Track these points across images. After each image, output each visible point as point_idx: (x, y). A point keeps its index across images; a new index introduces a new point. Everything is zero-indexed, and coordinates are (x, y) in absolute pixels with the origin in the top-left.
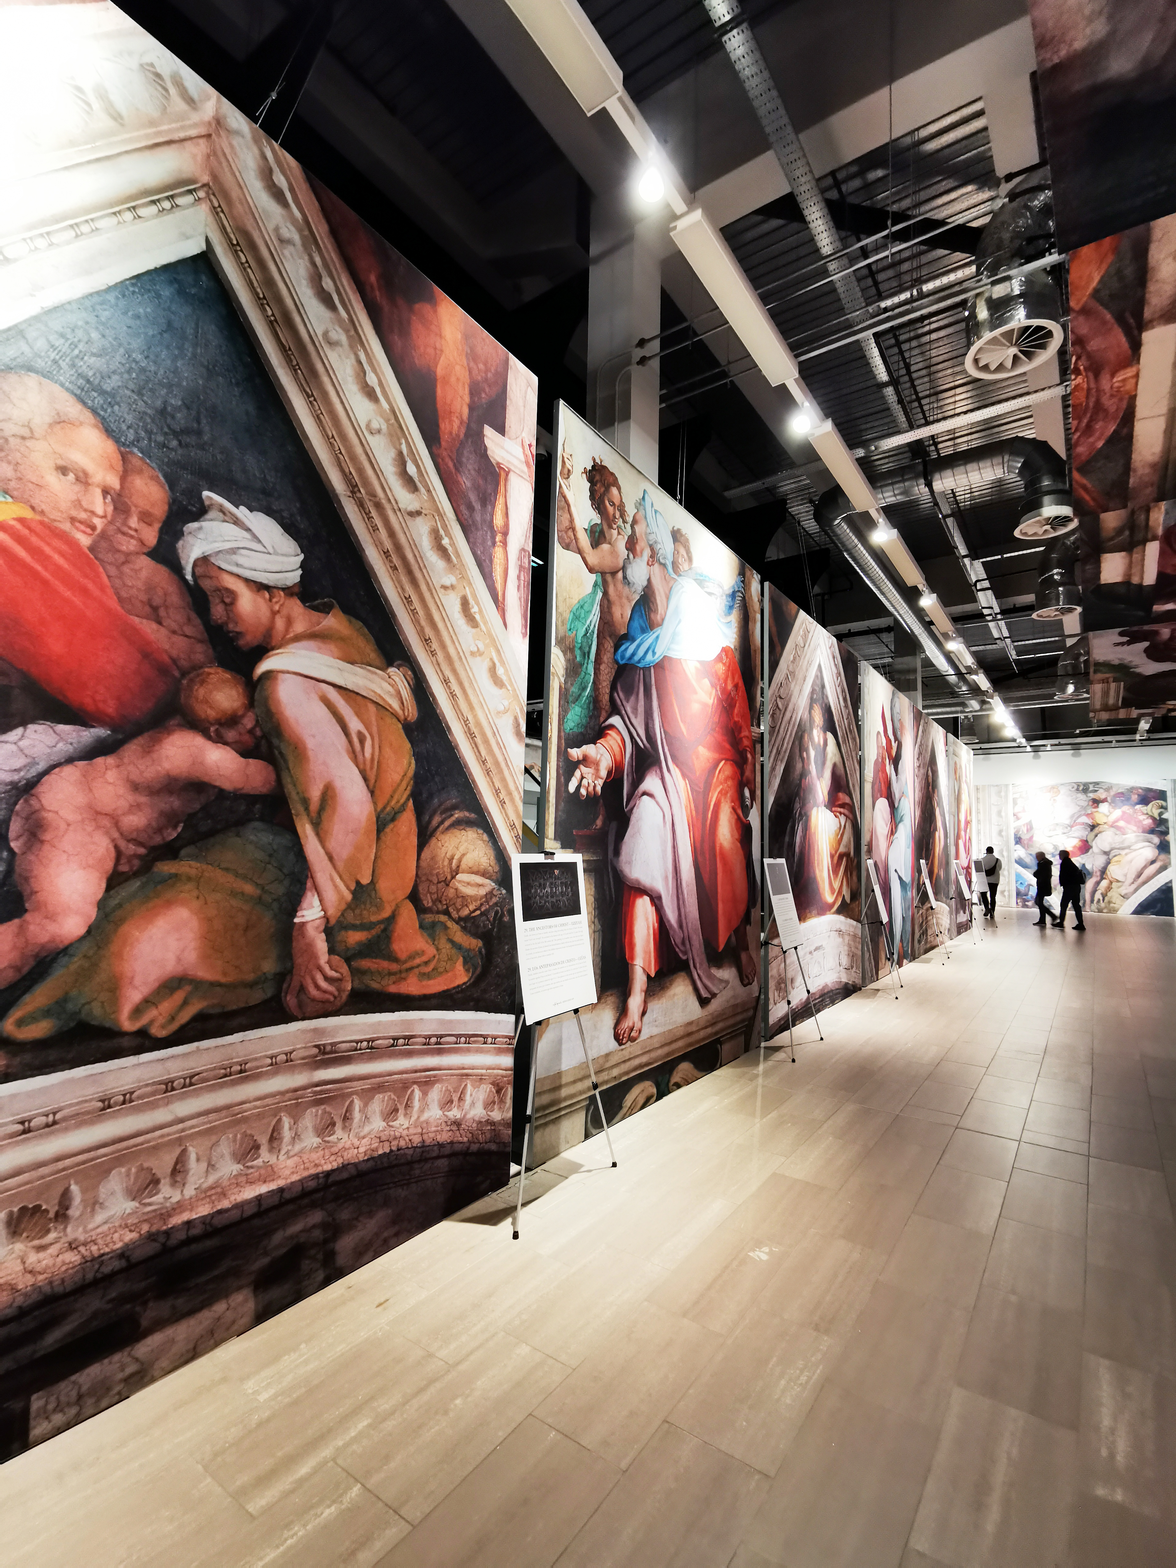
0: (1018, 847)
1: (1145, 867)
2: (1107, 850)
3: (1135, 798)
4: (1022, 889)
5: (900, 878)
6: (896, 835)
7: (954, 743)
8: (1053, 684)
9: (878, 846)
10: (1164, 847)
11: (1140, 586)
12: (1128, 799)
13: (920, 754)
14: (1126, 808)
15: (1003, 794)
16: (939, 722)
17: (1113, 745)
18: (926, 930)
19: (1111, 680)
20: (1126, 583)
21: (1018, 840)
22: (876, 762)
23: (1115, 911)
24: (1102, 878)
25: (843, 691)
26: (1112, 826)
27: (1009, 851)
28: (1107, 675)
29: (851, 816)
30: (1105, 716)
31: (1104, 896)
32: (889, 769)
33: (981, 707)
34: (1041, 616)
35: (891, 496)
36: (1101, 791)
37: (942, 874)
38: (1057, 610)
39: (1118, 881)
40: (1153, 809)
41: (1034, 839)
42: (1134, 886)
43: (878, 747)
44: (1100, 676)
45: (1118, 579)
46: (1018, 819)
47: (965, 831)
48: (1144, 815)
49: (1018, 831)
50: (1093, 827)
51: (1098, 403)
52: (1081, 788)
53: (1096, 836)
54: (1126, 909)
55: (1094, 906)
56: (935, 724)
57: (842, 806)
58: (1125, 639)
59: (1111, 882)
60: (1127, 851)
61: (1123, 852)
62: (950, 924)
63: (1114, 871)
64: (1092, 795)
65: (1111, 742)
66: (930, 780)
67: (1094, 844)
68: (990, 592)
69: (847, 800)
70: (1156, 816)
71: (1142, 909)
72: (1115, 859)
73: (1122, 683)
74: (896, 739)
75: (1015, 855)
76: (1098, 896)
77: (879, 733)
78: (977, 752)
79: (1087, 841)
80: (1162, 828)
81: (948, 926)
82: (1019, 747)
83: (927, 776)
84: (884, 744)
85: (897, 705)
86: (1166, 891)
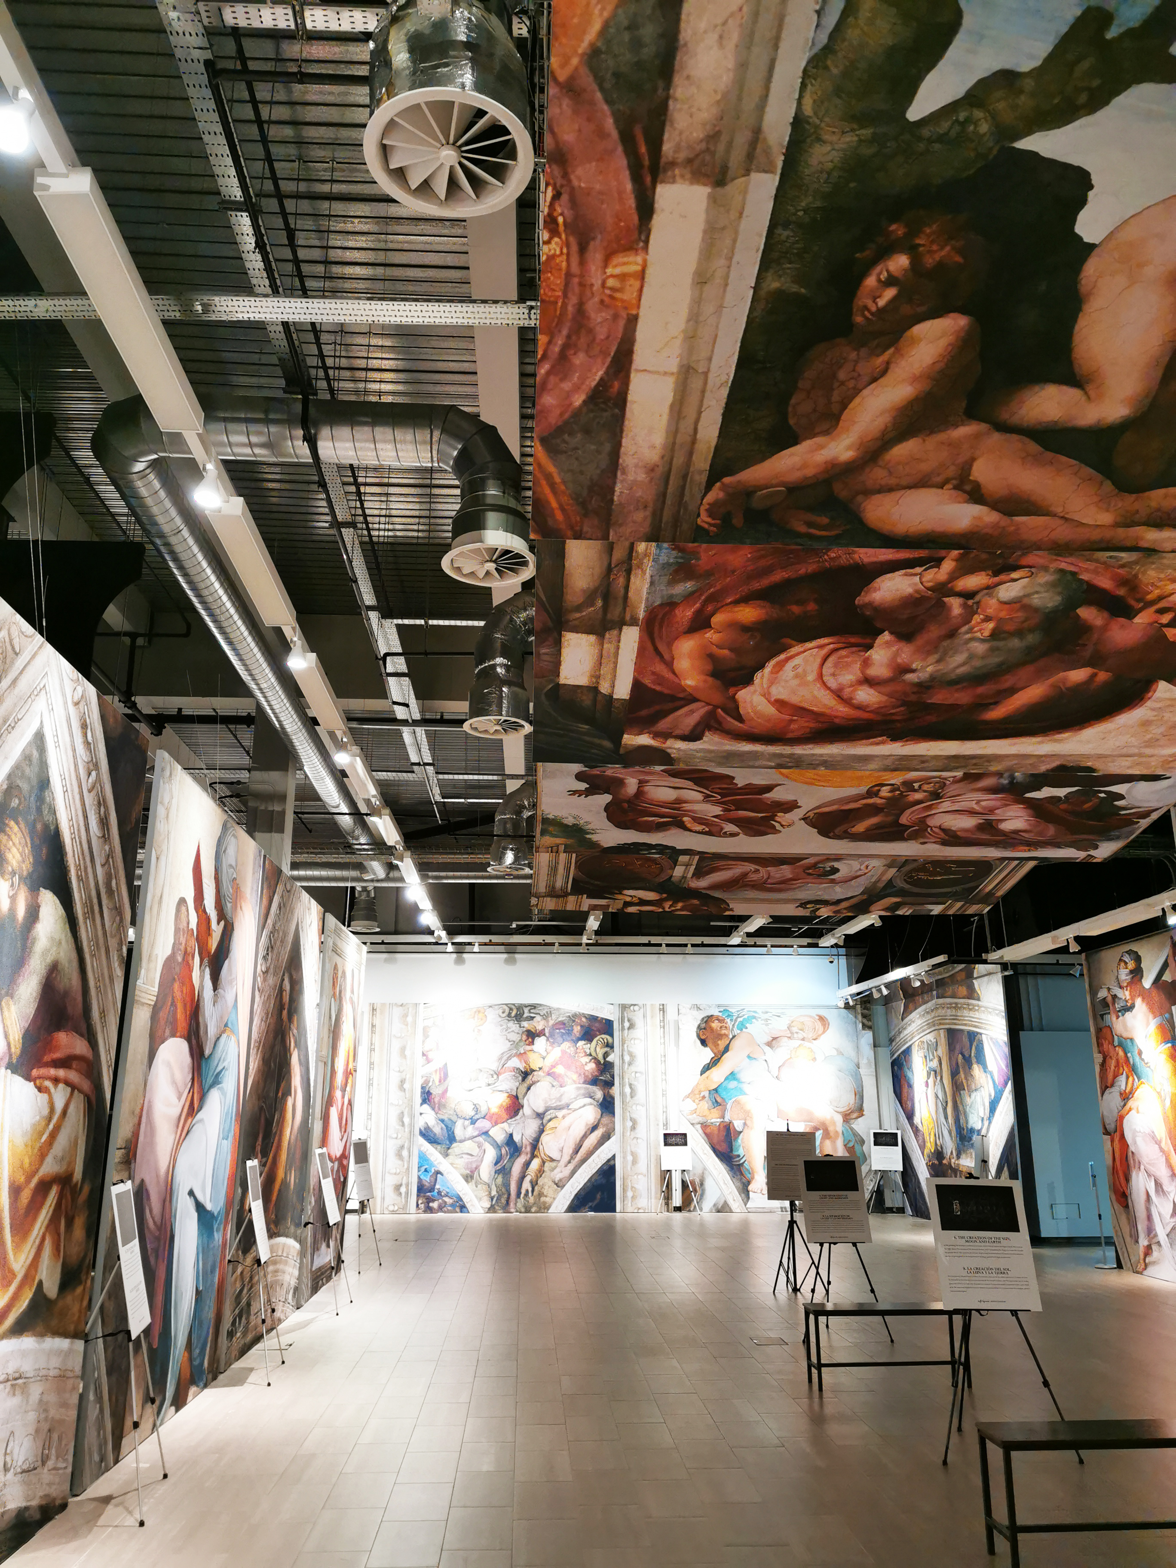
0: (426, 1107)
1: (585, 1137)
2: (541, 1110)
3: (577, 1029)
4: (427, 1179)
5: (199, 1207)
6: (199, 1116)
7: (337, 932)
8: (486, 848)
9: (152, 1144)
10: (607, 1106)
11: (610, 698)
12: (570, 1032)
13: (270, 948)
14: (567, 1046)
15: (410, 1019)
16: (314, 892)
17: (556, 948)
18: (249, 1305)
19: (562, 848)
20: (594, 690)
21: (426, 1097)
22: (169, 962)
23: (545, 1208)
24: (533, 1156)
25: (101, 803)
26: (549, 1074)
27: (412, 1116)
28: (558, 841)
29: (86, 1085)
30: (550, 904)
31: (534, 1184)
32: (200, 976)
33: (388, 874)
34: (476, 729)
35: (243, 445)
36: (538, 1018)
37: (292, 1179)
38: (498, 723)
39: (552, 1160)
40: (596, 1047)
41: (449, 1094)
42: (571, 1167)
43: (177, 930)
44: (548, 840)
45: (582, 680)
46: (428, 1061)
47: (344, 1090)
48: (585, 1056)
49: (427, 1082)
50: (526, 1074)
51: (580, 310)
52: (513, 1014)
53: (529, 1089)
54: (559, 1205)
55: (521, 1203)
56: (305, 896)
57: (64, 1063)
58: (583, 786)
59: (544, 1162)
60: (564, 1112)
61: (560, 1114)
62: (299, 1278)
63: (550, 1145)
64: (525, 1024)
65: (553, 944)
66: (286, 998)
67: (525, 1102)
68: (406, 681)
69: (80, 1047)
70: (600, 1057)
71: (579, 1203)
72: (551, 1125)
73: (574, 855)
74: (222, 915)
75: (420, 1123)
76: (526, 1185)
77: (182, 901)
78: (376, 948)
79: (517, 1097)
80: (606, 1077)
81: (293, 1282)
82: (437, 944)
83: (281, 990)
84: (193, 924)
85: (231, 851)
86: (608, 1172)
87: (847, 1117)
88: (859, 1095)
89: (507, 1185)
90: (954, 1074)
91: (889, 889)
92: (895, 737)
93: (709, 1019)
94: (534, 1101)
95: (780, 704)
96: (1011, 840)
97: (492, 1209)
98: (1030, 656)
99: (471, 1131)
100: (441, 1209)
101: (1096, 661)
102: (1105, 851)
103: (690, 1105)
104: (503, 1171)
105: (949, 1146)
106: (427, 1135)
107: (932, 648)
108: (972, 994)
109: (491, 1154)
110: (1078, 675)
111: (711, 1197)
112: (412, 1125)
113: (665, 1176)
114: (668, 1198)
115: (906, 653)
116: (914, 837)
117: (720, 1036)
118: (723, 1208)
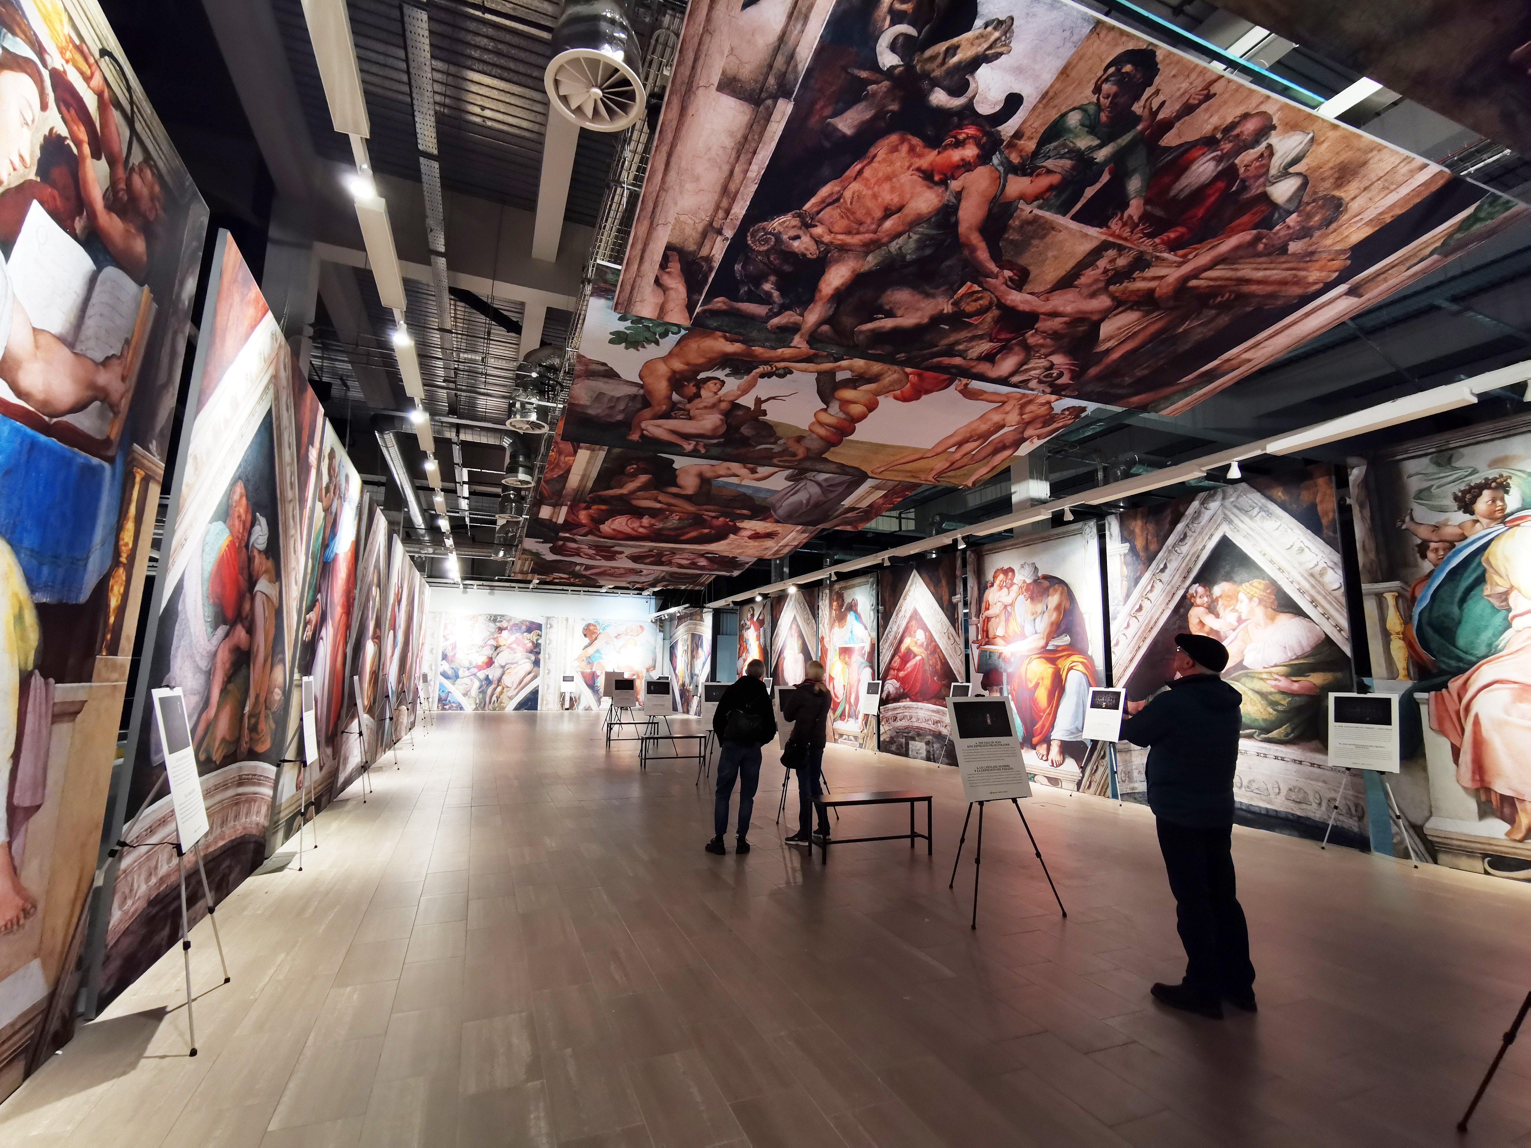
0: (444, 662)
1: (525, 677)
2: (503, 665)
3: (524, 628)
4: (443, 695)
8: (490, 547)
9: (386, 664)
10: (537, 663)
11: (555, 523)
12: (520, 628)
14: (518, 635)
15: (438, 618)
17: (516, 589)
19: (528, 559)
20: (550, 520)
21: (445, 657)
22: (392, 605)
23: (504, 708)
24: (498, 686)
26: (508, 648)
27: (436, 666)
31: (498, 698)
33: (442, 556)
36: (505, 621)
39: (508, 687)
40: (533, 636)
41: (456, 656)
42: (517, 690)
43: (394, 593)
44: (522, 555)
45: (547, 517)
46: (446, 640)
47: (421, 651)
48: (527, 640)
49: (445, 650)
50: (497, 648)
52: (492, 619)
53: (497, 654)
54: (510, 707)
55: (491, 707)
57: (377, 638)
58: (542, 543)
59: (503, 688)
60: (515, 665)
61: (513, 666)
63: (507, 680)
64: (498, 624)
65: (514, 587)
67: (496, 661)
69: (379, 634)
70: (535, 641)
71: (520, 706)
72: (508, 671)
73: (534, 561)
75: (441, 669)
76: (494, 698)
79: (491, 658)
80: (537, 650)
82: (456, 583)
84: (397, 590)
86: (535, 693)
87: (648, 670)
88: (655, 661)
89: (484, 698)
90: (692, 651)
91: (663, 579)
92: (652, 541)
93: (589, 625)
94: (499, 660)
95: (614, 530)
96: (702, 568)
97: (476, 709)
98: (690, 525)
99: (467, 673)
100: (450, 709)
101: (710, 527)
102: (736, 573)
103: (577, 663)
104: (482, 692)
105: (687, 681)
106: (444, 675)
107: (661, 520)
108: (702, 620)
109: (477, 684)
110: (706, 531)
111: (583, 704)
112: (436, 671)
113: (562, 696)
114: (563, 705)
115: (653, 521)
116: (667, 565)
117: (594, 633)
118: (588, 709)
